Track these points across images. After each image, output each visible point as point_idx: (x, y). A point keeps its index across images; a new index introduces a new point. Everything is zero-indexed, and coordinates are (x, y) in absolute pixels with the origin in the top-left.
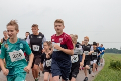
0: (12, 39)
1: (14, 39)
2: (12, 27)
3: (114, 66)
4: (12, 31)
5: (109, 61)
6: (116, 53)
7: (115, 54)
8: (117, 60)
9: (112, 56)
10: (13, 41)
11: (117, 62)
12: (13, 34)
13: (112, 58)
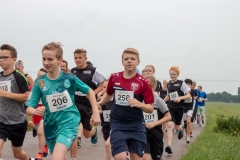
0: (52, 73)
1: (55, 73)
2: (52, 53)
3: (225, 126)
4: (50, 59)
5: (214, 117)
6: (228, 102)
7: (226, 104)
8: (231, 116)
9: (220, 108)
10: (53, 76)
11: (231, 119)
12: (51, 65)
13: (221, 112)
